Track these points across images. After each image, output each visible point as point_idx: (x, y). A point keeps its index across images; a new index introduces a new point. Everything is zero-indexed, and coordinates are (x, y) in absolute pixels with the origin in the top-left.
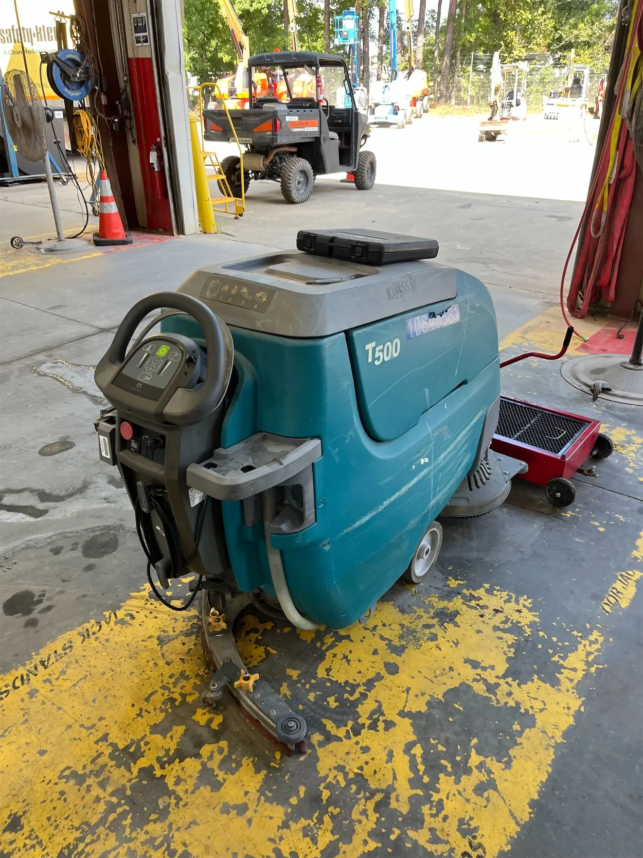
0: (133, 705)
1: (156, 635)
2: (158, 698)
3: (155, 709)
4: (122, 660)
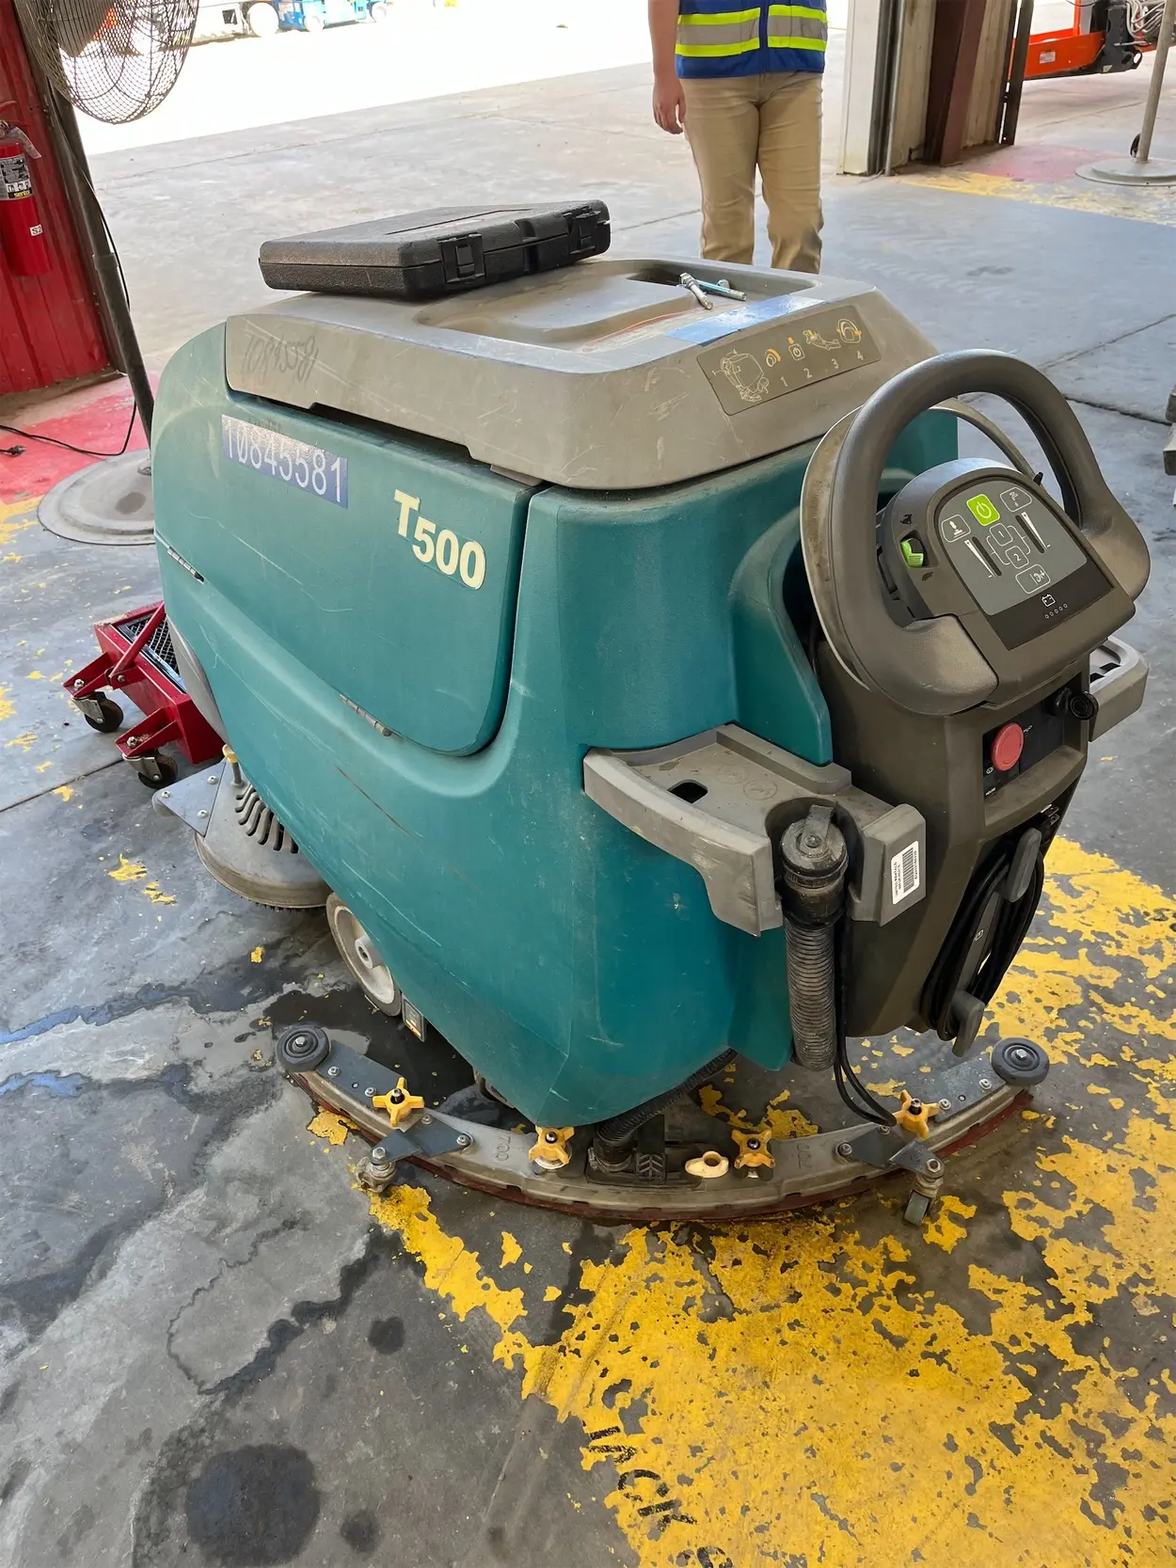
0: (914, 1373)
1: (696, 1325)
2: (895, 1319)
3: (925, 1325)
4: (769, 1405)
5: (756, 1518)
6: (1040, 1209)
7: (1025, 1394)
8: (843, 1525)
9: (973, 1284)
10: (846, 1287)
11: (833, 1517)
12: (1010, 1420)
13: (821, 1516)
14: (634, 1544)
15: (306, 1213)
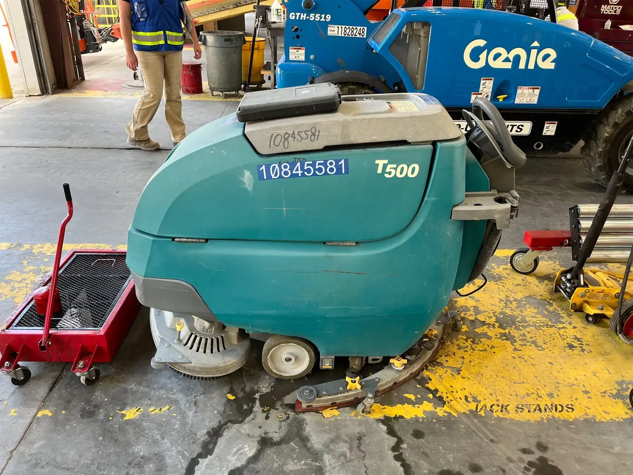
5: (514, 394)
6: (469, 313)
7: (509, 342)
8: (523, 383)
9: (479, 332)
10: (466, 349)
11: (521, 383)
12: (514, 347)
13: (519, 385)
14: (508, 417)
15: (359, 433)
